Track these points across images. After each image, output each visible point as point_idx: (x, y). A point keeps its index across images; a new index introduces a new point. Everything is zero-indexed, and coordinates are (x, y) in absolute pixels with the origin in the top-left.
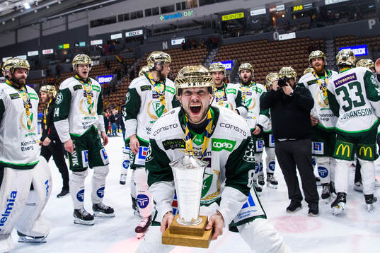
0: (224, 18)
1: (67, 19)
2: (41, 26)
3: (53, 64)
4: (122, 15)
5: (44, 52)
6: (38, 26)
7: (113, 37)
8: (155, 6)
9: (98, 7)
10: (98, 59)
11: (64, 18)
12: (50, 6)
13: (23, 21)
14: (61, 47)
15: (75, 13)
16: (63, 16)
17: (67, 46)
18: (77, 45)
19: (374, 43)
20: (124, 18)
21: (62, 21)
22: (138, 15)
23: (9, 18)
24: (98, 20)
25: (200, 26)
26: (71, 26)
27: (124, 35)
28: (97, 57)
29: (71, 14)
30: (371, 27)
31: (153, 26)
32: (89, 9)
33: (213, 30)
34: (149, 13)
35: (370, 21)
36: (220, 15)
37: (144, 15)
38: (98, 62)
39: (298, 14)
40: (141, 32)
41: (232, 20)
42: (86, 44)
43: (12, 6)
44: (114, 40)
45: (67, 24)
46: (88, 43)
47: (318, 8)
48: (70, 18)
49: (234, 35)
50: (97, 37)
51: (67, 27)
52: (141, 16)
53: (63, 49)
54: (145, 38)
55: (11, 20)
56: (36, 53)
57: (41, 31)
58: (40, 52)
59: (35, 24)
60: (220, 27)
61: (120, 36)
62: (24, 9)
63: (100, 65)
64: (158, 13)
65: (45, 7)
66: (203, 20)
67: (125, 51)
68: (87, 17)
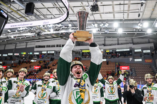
0: (83, 51)
1: (27, 44)
2: (16, 45)
3: (18, 59)
4: (48, 45)
5: (15, 54)
6: (15, 44)
7: (43, 52)
8: (60, 44)
9: (40, 41)
10: (36, 60)
11: (26, 43)
12: (21, 38)
13: (9, 42)
14: (22, 53)
15: (31, 42)
16: (25, 42)
17: (25, 53)
18: (29, 53)
19: (131, 66)
20: (48, 46)
21: (25, 44)
22: (54, 46)
23: (4, 40)
24: (39, 46)
25: (75, 53)
26: (28, 46)
27: (47, 52)
28: (35, 59)
29: (29, 42)
30: (130, 61)
31: (58, 50)
32: (36, 41)
33: (79, 55)
34: (57, 46)
35: (130, 58)
36: (82, 50)
37: (56, 46)
38: (36, 61)
39: (107, 53)
40: (53, 52)
41: (86, 52)
42: (32, 53)
43: (7, 36)
44: (43, 54)
45: (27, 45)
46: (33, 53)
47: (114, 52)
48: (28, 44)
49: (85, 57)
50: (37, 52)
51: (26, 46)
52: (55, 47)
53: (23, 54)
54: (55, 54)
55: (4, 41)
56: (12, 54)
57: (16, 46)
58: (14, 54)
59: (14, 44)
60: (81, 54)
61: (46, 52)
62: (11, 38)
63: (36, 62)
64: (61, 46)
65: (20, 38)
66: (76, 51)
67: (47, 58)
68: (35, 44)
